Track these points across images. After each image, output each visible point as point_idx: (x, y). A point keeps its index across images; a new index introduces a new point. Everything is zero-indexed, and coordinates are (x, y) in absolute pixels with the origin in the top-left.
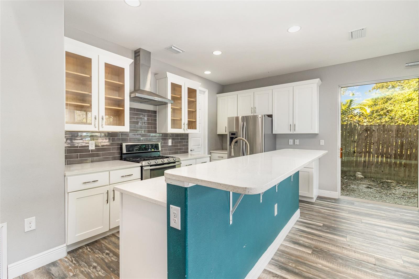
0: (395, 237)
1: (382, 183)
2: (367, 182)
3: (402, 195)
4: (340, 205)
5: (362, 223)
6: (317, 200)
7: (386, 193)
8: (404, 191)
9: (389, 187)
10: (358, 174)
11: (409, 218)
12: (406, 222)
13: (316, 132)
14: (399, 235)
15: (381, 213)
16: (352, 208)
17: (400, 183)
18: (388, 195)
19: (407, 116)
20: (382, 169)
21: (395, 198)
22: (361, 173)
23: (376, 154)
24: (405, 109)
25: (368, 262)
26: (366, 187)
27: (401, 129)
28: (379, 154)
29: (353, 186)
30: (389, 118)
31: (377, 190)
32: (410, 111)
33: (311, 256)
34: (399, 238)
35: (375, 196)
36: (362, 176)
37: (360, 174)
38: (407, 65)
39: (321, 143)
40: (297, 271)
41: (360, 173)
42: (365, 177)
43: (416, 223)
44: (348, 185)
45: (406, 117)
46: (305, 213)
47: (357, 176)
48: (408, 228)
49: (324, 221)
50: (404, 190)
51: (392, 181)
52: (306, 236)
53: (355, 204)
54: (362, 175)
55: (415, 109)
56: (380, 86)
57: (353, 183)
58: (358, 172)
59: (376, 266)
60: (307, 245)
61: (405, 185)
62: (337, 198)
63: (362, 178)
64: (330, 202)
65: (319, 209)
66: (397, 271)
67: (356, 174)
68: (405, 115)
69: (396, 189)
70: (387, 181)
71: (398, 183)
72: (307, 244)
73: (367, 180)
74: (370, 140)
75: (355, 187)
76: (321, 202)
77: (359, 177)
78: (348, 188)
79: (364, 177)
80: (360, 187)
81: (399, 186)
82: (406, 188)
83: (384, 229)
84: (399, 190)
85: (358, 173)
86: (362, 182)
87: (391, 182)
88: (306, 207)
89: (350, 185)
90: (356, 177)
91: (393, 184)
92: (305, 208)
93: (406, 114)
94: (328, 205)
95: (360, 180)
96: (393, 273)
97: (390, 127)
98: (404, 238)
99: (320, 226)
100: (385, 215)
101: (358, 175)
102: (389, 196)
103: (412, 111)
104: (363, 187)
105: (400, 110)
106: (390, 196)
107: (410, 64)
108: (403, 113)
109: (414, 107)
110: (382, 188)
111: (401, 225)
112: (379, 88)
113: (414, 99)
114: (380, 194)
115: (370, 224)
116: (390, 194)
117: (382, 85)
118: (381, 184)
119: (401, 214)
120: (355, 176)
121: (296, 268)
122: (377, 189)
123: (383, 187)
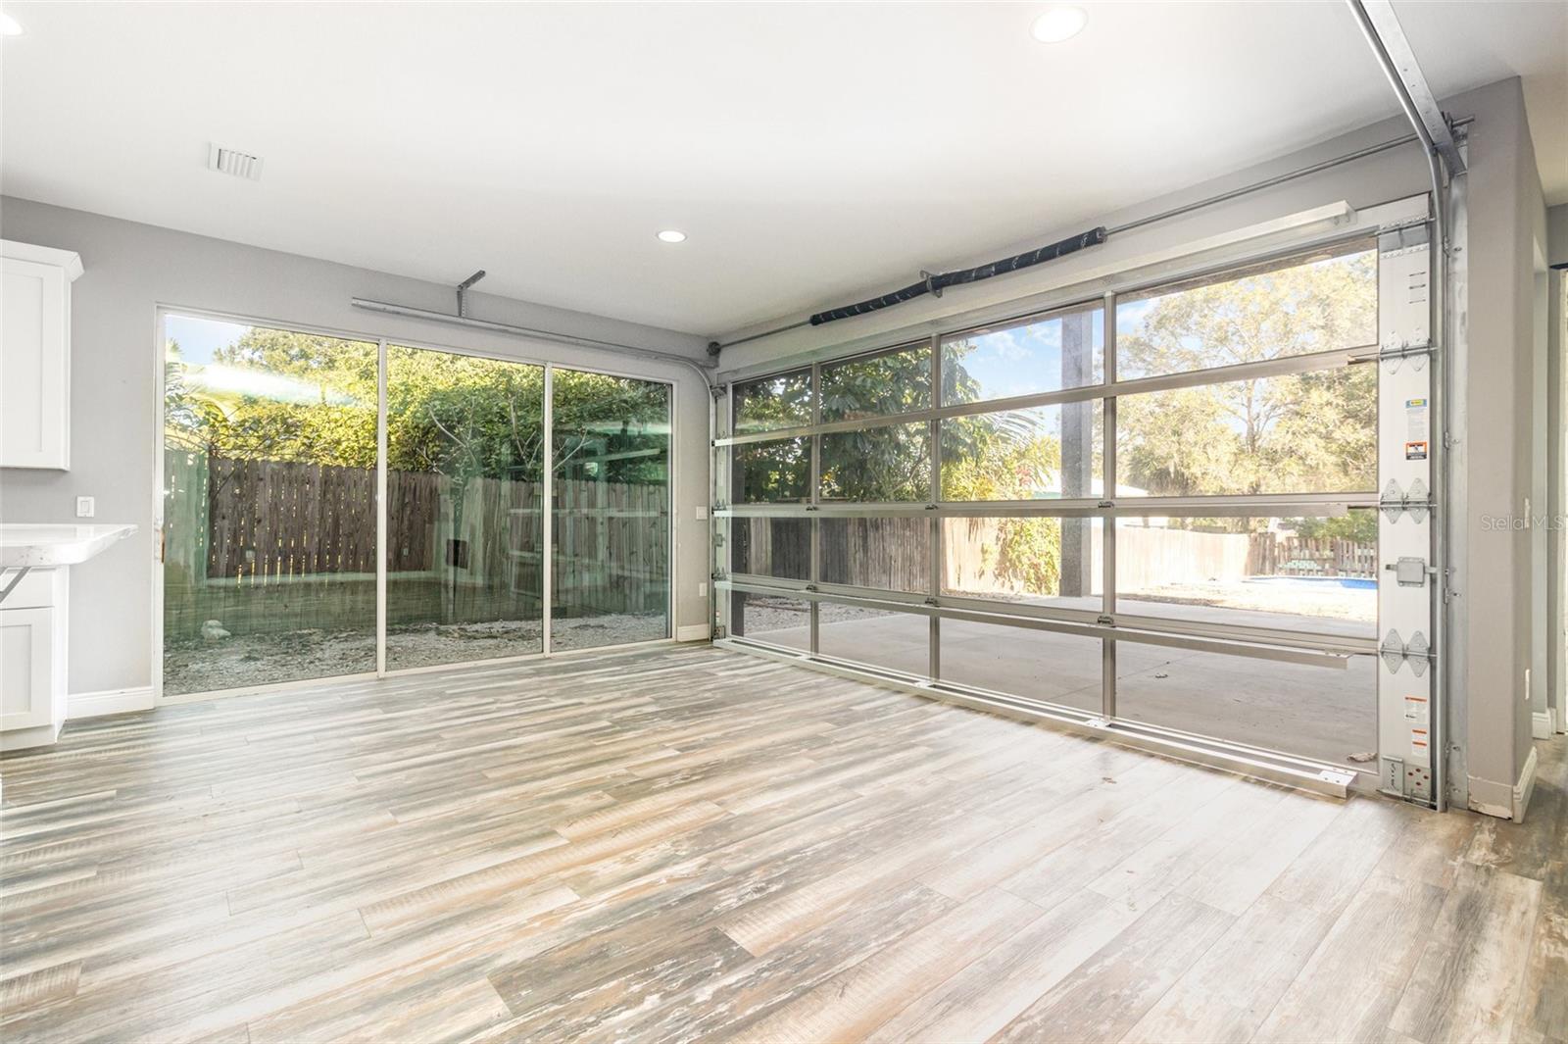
0: (336, 743)
1: (286, 639)
2: (241, 647)
3: (341, 659)
4: (163, 723)
5: (249, 743)
6: (67, 733)
7: (300, 663)
8: (342, 650)
9: (305, 646)
10: (211, 627)
11: (360, 698)
12: (355, 708)
13: (63, 463)
14: (343, 737)
15: (295, 707)
16: (211, 719)
17: (332, 632)
18: (305, 665)
19: (344, 444)
20: (286, 600)
21: (323, 670)
22: (219, 620)
23: (268, 553)
24: (339, 424)
25: (282, 815)
26: (242, 660)
27: (335, 479)
28: (277, 551)
29: (196, 667)
30: (304, 444)
31: (276, 662)
32: (351, 432)
33: (100, 880)
34: (344, 742)
35: (270, 677)
36: (222, 632)
37: (217, 627)
38: (354, 302)
39: (79, 510)
40: (53, 940)
41: (217, 622)
42: (233, 635)
43: (375, 702)
44: (179, 666)
45: (341, 448)
46: (25, 786)
47: (209, 633)
48: (361, 717)
49: (116, 782)
50: (342, 646)
51: (313, 630)
52: (56, 843)
53: (218, 707)
54: (224, 628)
55: (363, 429)
56: (265, 340)
57: (197, 656)
58: (211, 619)
59: (301, 814)
60: (71, 864)
61: (345, 635)
62: (150, 706)
63: (224, 638)
64: (125, 725)
65: (84, 757)
66: (348, 800)
67: (203, 629)
68: (338, 442)
69: (323, 647)
70: (299, 632)
71: (327, 631)
72: (69, 863)
73: (242, 642)
74: (250, 508)
75: (207, 666)
76: (85, 736)
77: (213, 635)
78: (181, 675)
79: (229, 634)
80: (222, 663)
81: (329, 641)
82: (346, 641)
83: (310, 737)
84: (332, 649)
85: (210, 622)
86: (224, 650)
87: (310, 634)
88: (21, 767)
89: (187, 666)
90: (203, 638)
91: (316, 638)
92: (15, 774)
93: (343, 439)
94: (120, 735)
95: (218, 646)
96: (341, 806)
97: (306, 471)
98: (353, 740)
99: (111, 798)
100: (306, 709)
101: (210, 629)
102: (308, 668)
103: (356, 432)
104: (231, 661)
105: (328, 425)
106: (312, 666)
107: (361, 303)
108: (336, 436)
109: (360, 421)
110: (287, 653)
111: (346, 717)
112: (261, 346)
113: (360, 398)
114: (285, 668)
115: (274, 738)
116: (311, 662)
117: (272, 340)
118: (286, 643)
119: (343, 694)
120: (198, 634)
121: (48, 936)
122: (274, 658)
123: (290, 650)
